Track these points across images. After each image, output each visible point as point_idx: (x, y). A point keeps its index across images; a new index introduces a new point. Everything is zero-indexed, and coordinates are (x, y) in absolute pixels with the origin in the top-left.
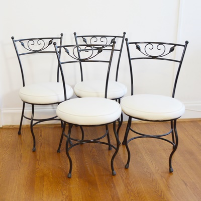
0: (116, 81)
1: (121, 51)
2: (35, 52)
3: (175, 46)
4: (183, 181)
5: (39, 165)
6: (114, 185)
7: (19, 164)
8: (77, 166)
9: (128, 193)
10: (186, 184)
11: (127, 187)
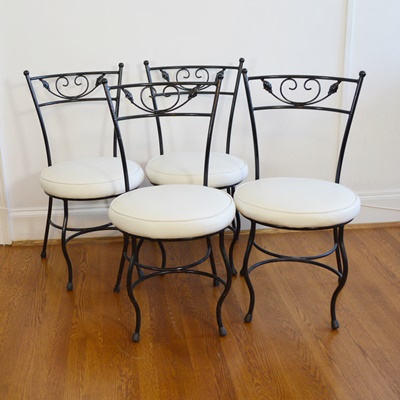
0: (228, 152)
1: (235, 94)
2: (71, 99)
3: (339, 82)
4: (360, 347)
5: (77, 316)
6: (223, 356)
7: (41, 316)
8: (152, 319)
9: (250, 371)
10: (364, 353)
11: (248, 360)
